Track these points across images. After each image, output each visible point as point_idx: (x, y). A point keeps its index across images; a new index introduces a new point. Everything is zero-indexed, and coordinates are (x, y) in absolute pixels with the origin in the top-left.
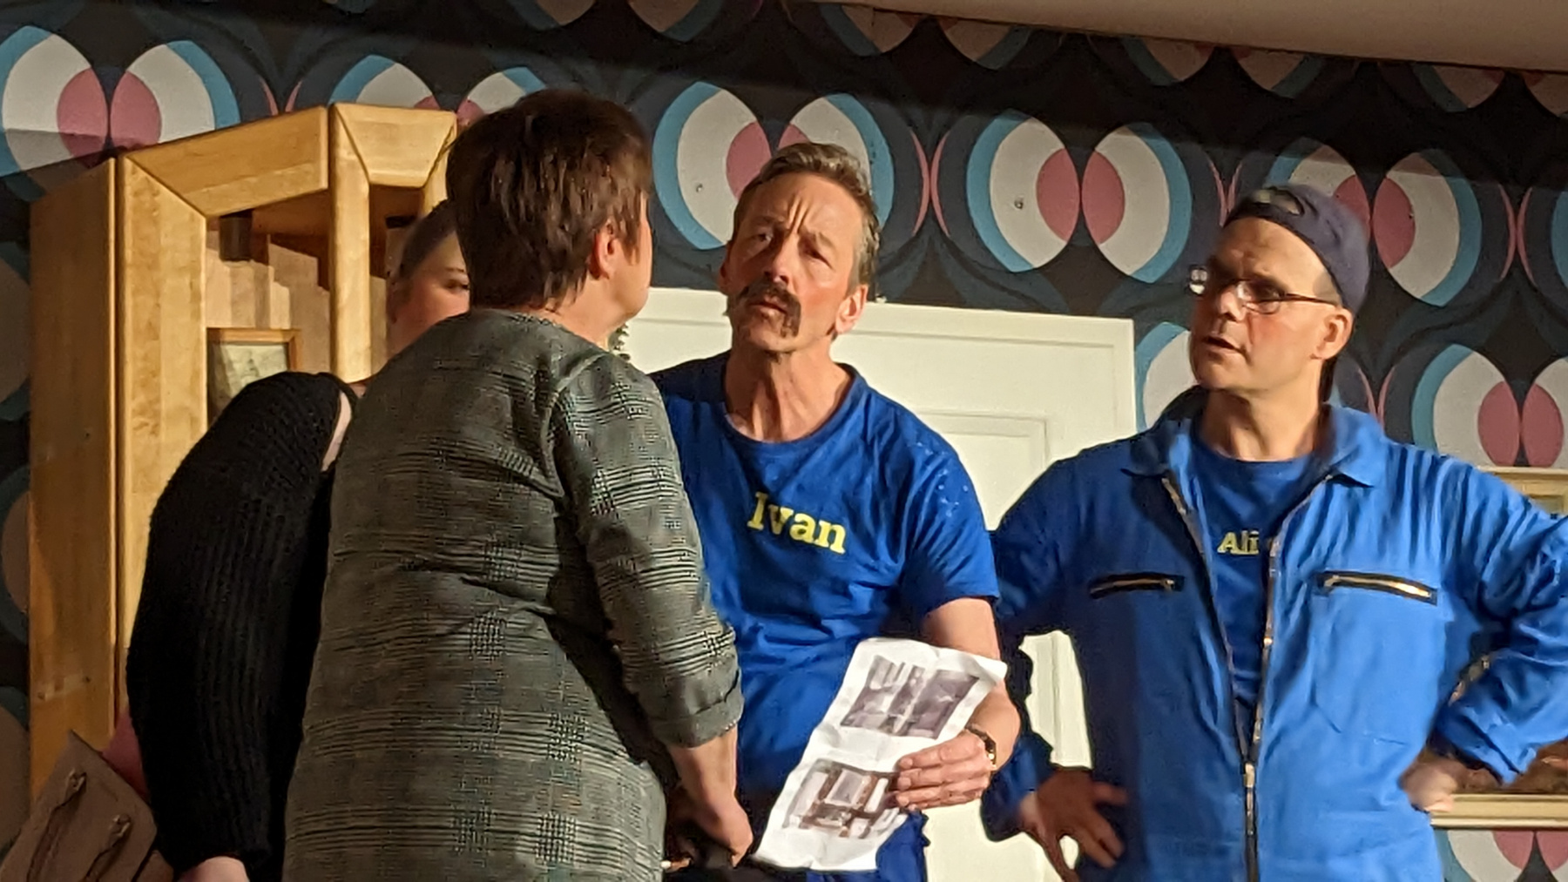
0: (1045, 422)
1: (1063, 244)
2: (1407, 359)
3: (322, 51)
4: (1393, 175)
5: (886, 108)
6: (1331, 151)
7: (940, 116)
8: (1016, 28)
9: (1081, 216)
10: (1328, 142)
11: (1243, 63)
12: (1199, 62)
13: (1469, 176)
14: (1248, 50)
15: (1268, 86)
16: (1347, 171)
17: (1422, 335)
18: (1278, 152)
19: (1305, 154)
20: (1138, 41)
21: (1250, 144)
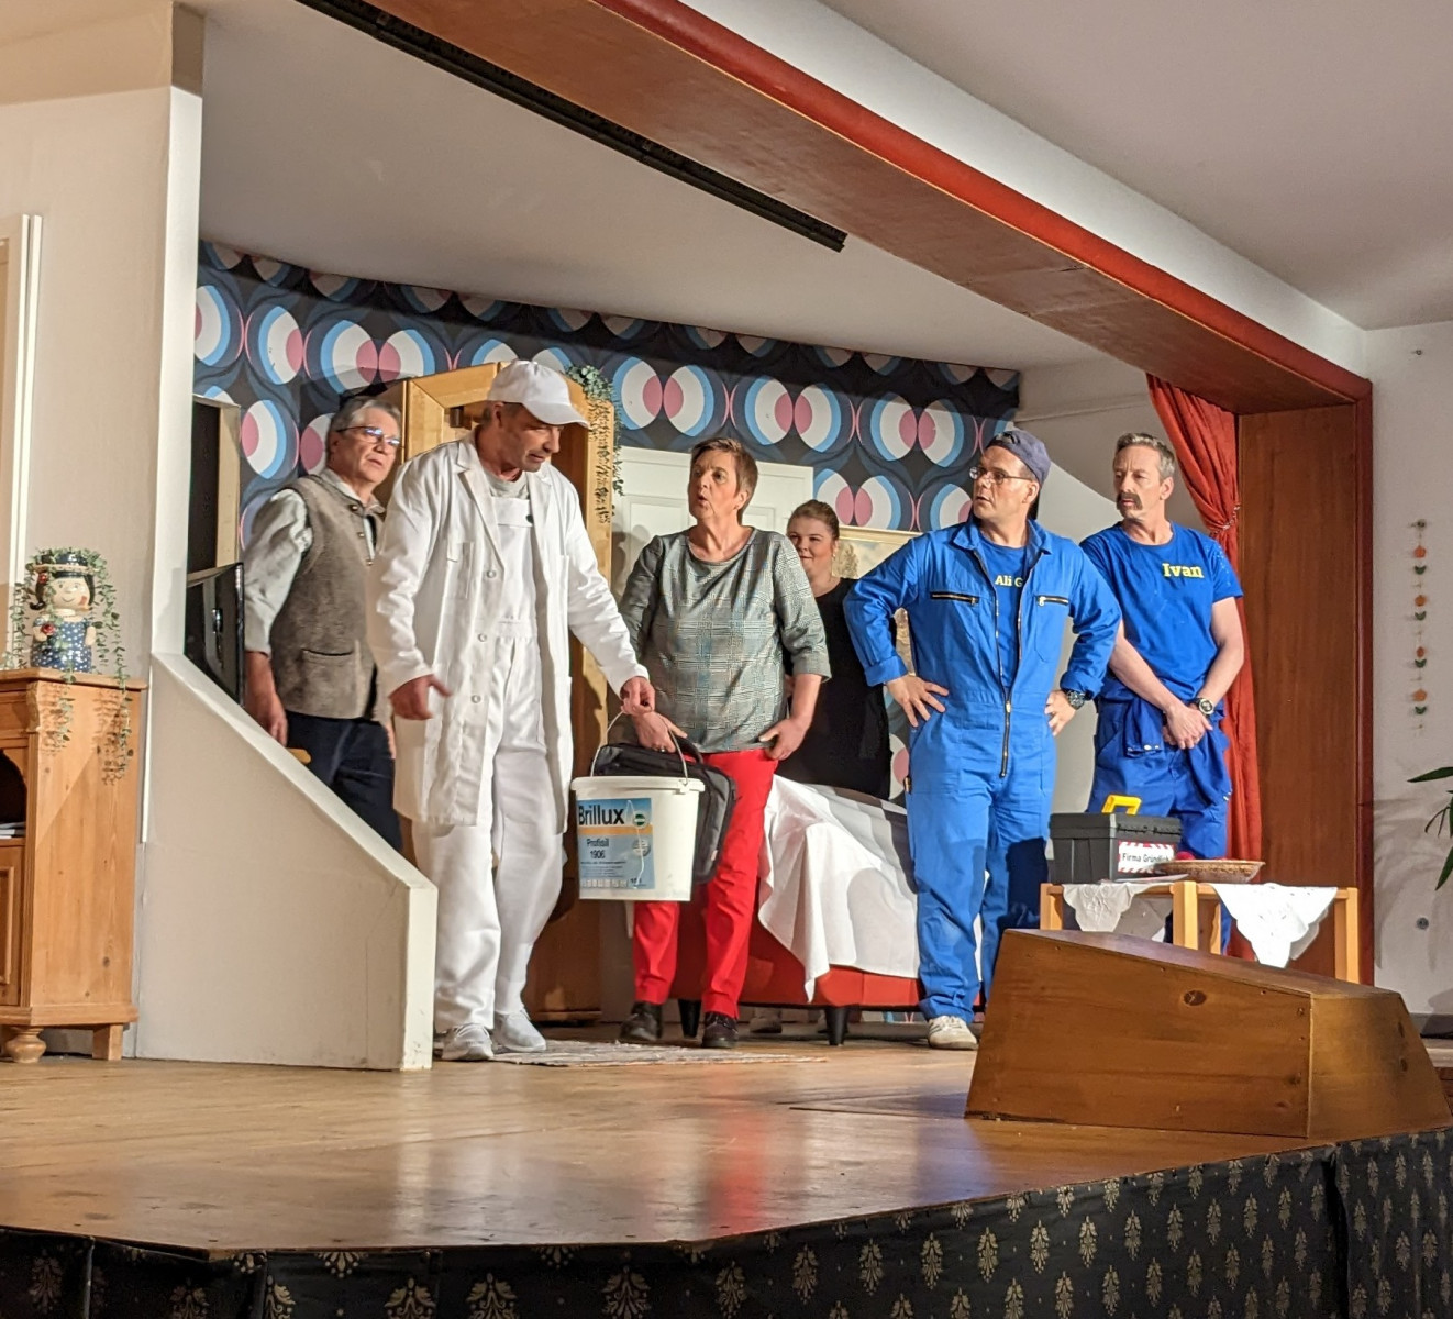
0: (774, 510)
1: (785, 434)
2: (930, 489)
3: (474, 336)
4: (927, 410)
5: (713, 373)
6: (900, 398)
7: (735, 377)
8: (769, 339)
9: (793, 423)
10: (902, 396)
11: (866, 359)
12: (849, 357)
13: (960, 412)
14: (868, 354)
15: (875, 369)
16: (909, 408)
17: (938, 478)
18: (879, 398)
19: (890, 399)
20: (822, 348)
21: (866, 394)
